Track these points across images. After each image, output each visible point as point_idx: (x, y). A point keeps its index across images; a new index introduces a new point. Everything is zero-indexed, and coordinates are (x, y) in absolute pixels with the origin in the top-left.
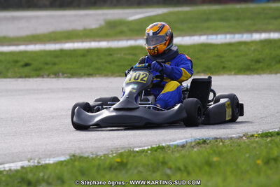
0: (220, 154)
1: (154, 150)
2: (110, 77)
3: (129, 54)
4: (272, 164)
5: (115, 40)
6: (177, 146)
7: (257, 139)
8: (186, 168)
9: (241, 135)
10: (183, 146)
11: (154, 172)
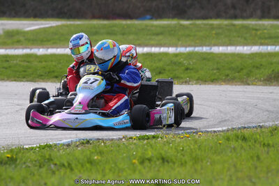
0: (101, 153)
1: (42, 148)
2: (6, 81)
3: (24, 61)
4: (147, 163)
5: (12, 48)
6: (63, 145)
7: (135, 141)
8: (69, 164)
9: (121, 137)
10: (68, 145)
11: (40, 167)
